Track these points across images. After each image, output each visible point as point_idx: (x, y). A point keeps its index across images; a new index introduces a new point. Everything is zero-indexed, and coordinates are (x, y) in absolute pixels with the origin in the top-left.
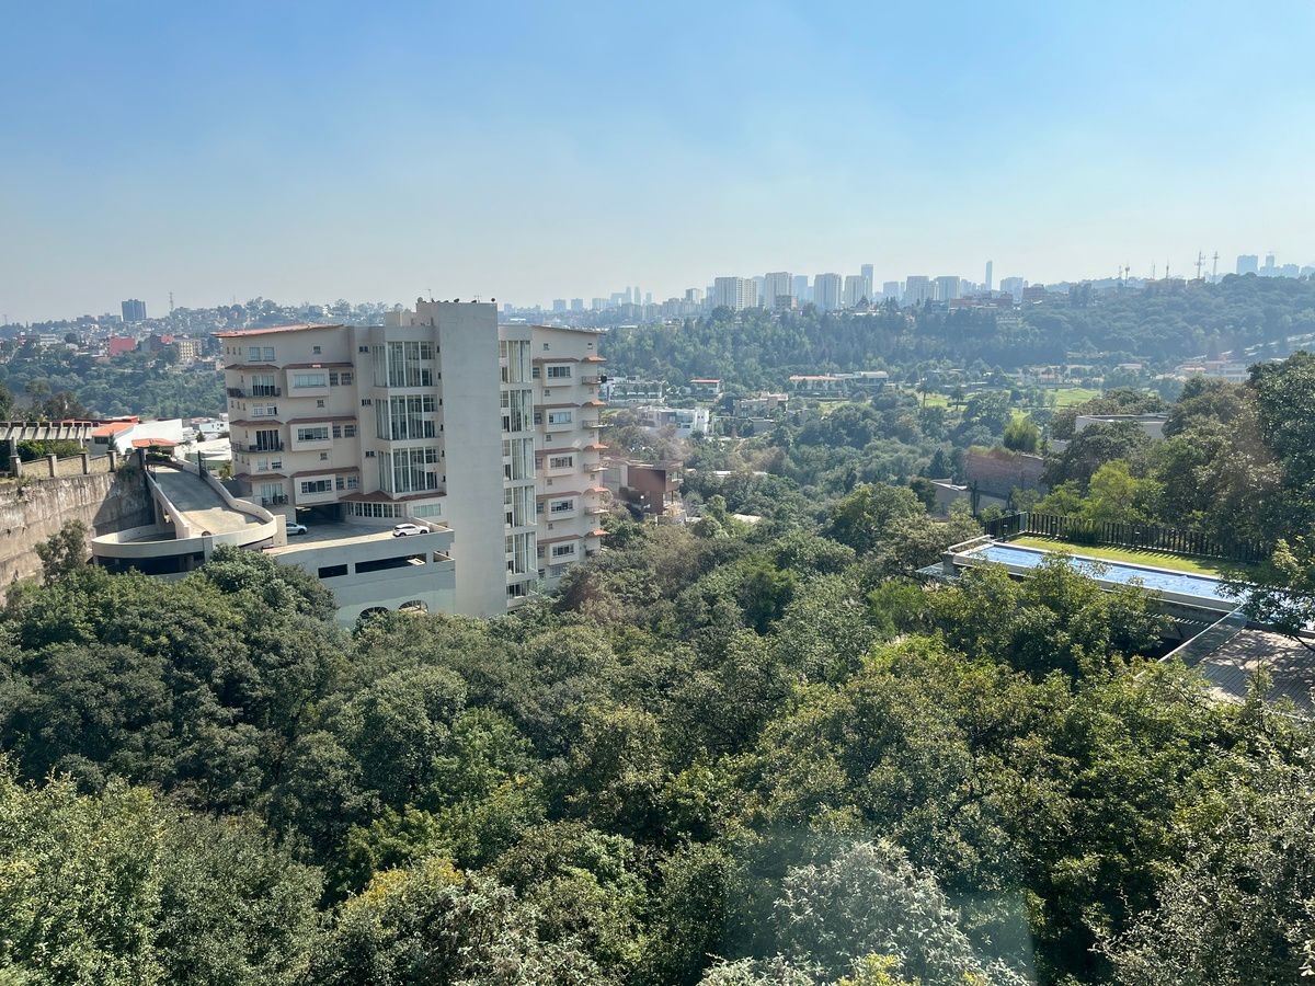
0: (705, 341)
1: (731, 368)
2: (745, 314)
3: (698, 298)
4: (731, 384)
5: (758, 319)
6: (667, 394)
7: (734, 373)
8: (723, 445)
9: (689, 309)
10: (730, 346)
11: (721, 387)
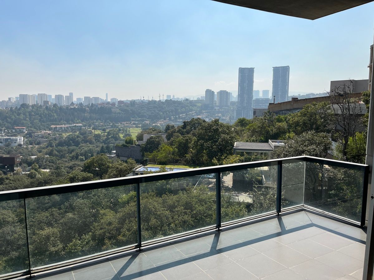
0: (19, 114)
1: (29, 123)
2: (33, 106)
3: (13, 100)
4: (30, 128)
5: (38, 108)
6: (5, 132)
7: (30, 125)
8: (30, 148)
9: (10, 104)
10: (28, 116)
11: (26, 129)
